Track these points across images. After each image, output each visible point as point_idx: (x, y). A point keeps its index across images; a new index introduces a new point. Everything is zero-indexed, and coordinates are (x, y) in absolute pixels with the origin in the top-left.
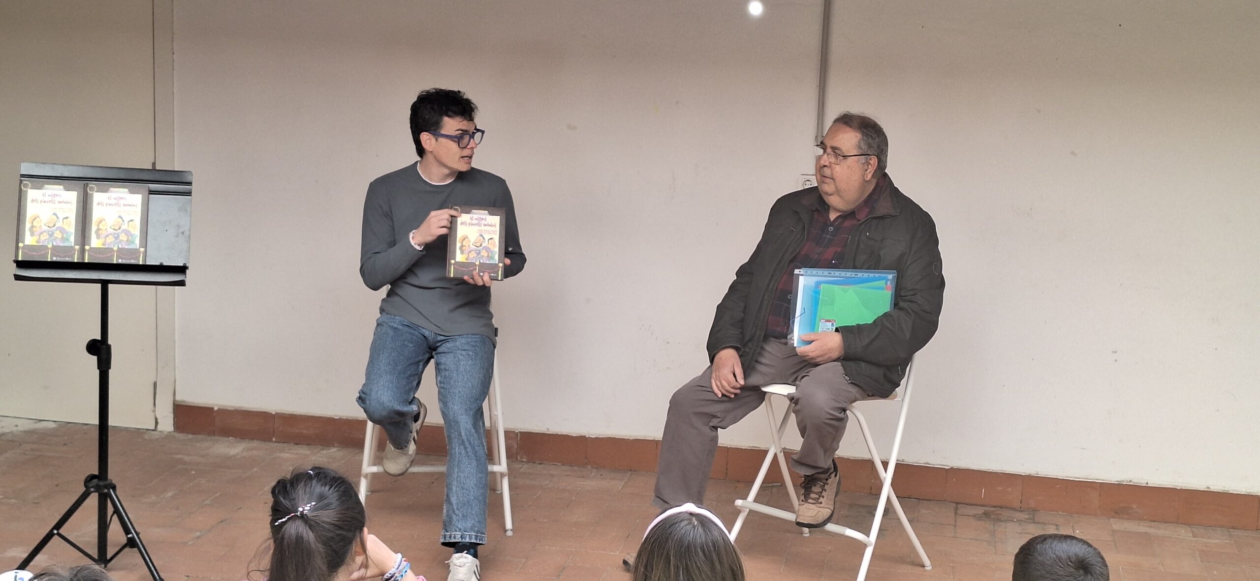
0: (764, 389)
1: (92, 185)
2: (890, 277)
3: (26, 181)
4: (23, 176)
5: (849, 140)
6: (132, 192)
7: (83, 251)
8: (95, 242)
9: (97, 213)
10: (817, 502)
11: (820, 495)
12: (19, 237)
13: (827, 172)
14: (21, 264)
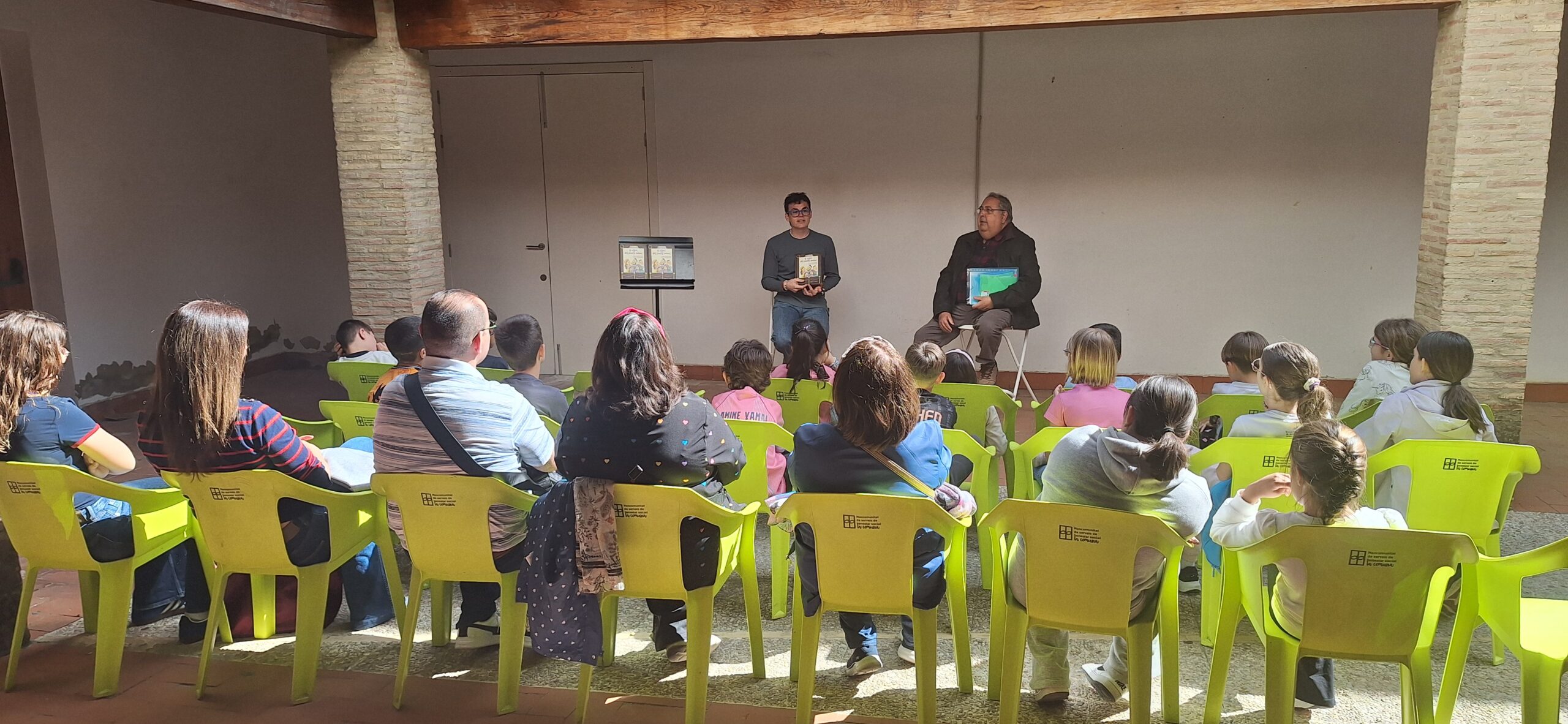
0: (960, 328)
1: (650, 245)
2: (1016, 270)
3: (622, 244)
4: (620, 242)
5: (994, 204)
6: (668, 248)
7: (649, 274)
8: (654, 271)
9: (653, 258)
10: (988, 378)
11: (989, 375)
12: (621, 270)
13: (984, 219)
14: (622, 281)
